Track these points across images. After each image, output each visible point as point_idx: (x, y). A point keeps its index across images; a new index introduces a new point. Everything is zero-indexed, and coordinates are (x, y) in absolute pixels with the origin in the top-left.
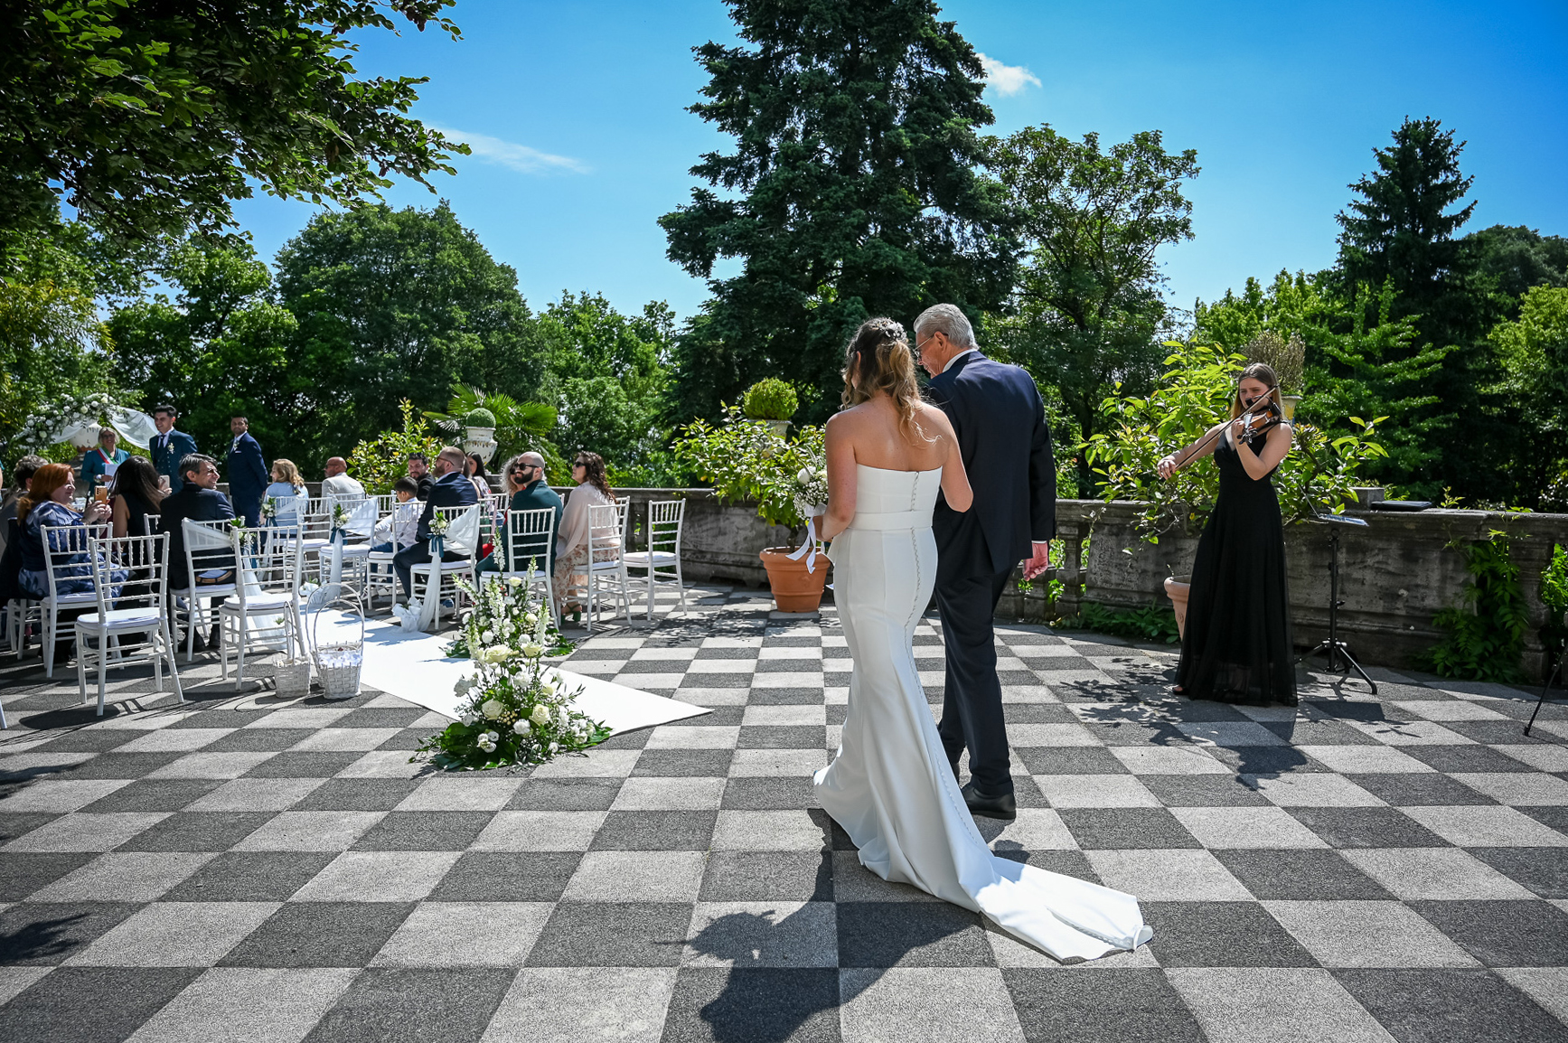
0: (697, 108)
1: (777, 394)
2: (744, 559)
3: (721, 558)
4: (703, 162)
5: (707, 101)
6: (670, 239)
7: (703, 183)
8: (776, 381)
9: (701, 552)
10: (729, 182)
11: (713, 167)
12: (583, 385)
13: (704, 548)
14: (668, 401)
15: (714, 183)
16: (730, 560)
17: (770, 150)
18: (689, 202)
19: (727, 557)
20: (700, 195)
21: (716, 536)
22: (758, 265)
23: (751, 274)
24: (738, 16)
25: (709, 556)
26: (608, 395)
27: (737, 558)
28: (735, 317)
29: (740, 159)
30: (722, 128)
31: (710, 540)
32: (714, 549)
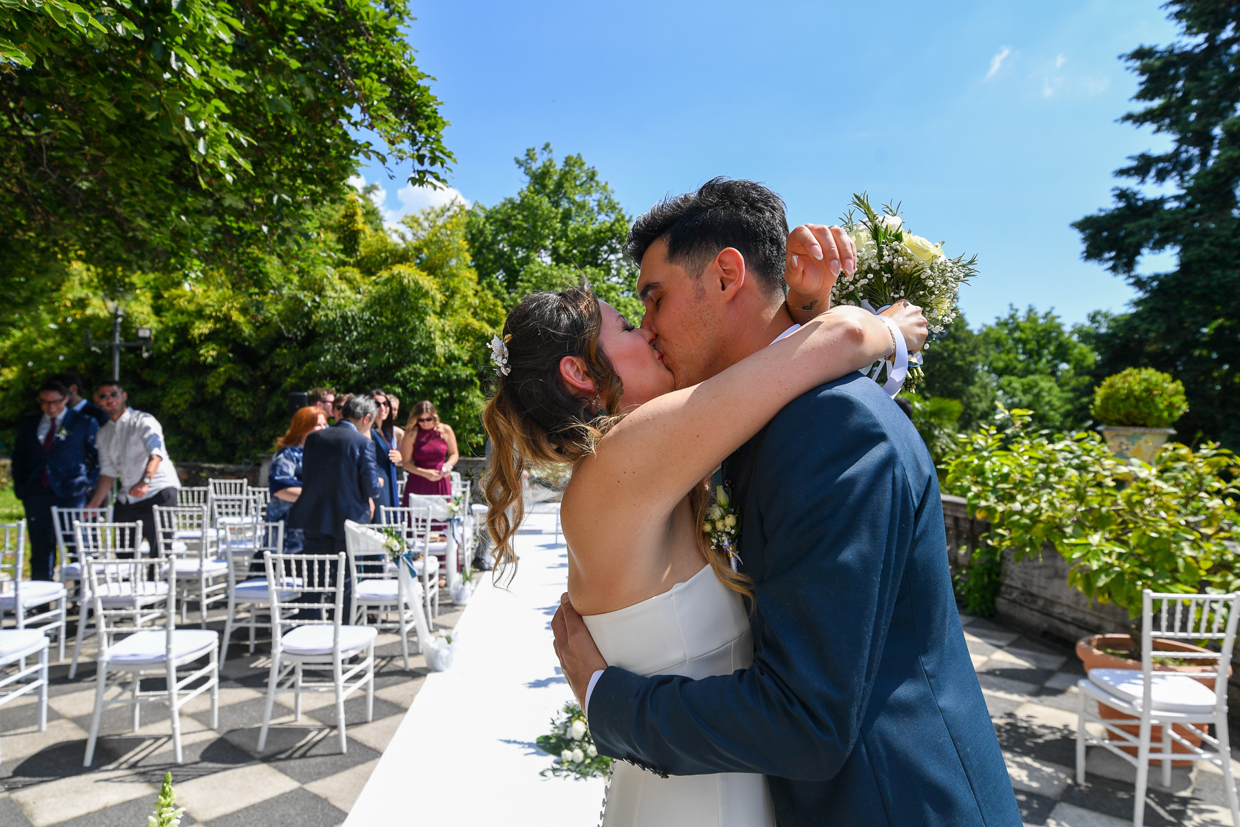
0: (1129, 117)
1: (1148, 390)
2: (1089, 618)
3: (1057, 610)
4: (1134, 163)
5: (1140, 107)
6: (1085, 240)
7: (1131, 183)
8: (1150, 374)
9: (1032, 595)
10: (1161, 176)
11: (1144, 166)
12: (1017, 383)
13: (1035, 590)
14: (1078, 398)
15: (1143, 181)
16: (1070, 615)
17: (1214, 138)
18: (1110, 204)
19: (1065, 610)
20: (1122, 195)
21: (1050, 578)
22: (1193, 252)
23: (1185, 266)
24: (1178, 16)
25: (1041, 602)
26: (1042, 390)
27: (1079, 615)
28: (1158, 310)
29: (1177, 153)
30: (1158, 130)
31: (1043, 582)
32: (1048, 594)
